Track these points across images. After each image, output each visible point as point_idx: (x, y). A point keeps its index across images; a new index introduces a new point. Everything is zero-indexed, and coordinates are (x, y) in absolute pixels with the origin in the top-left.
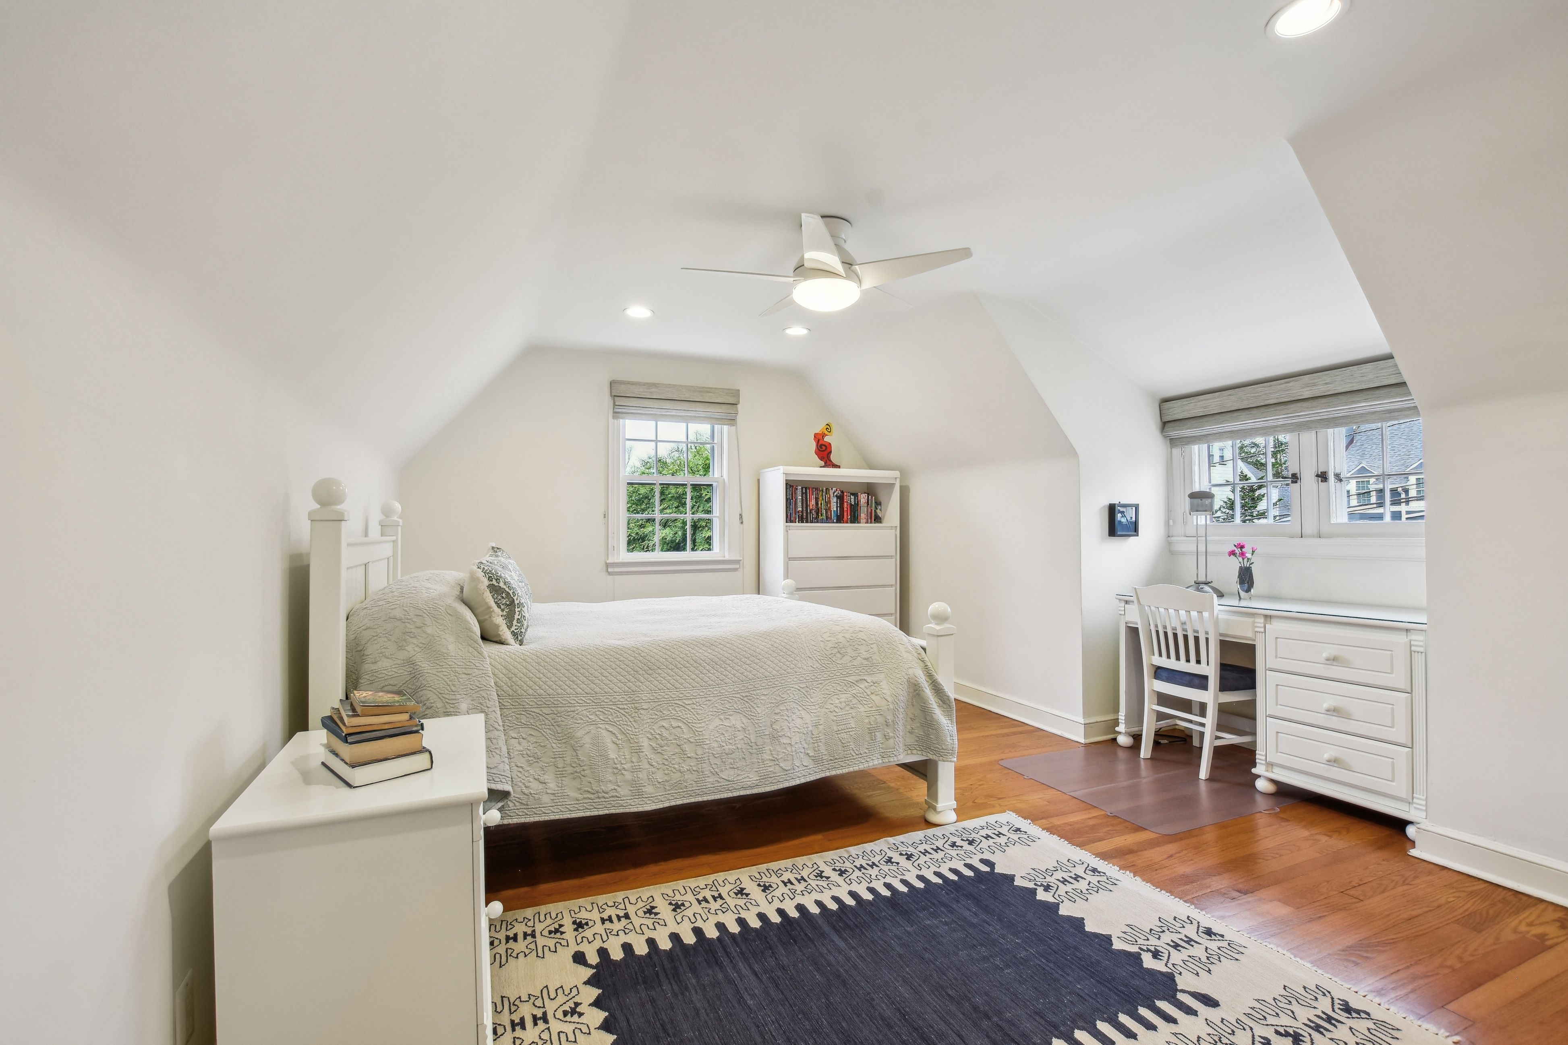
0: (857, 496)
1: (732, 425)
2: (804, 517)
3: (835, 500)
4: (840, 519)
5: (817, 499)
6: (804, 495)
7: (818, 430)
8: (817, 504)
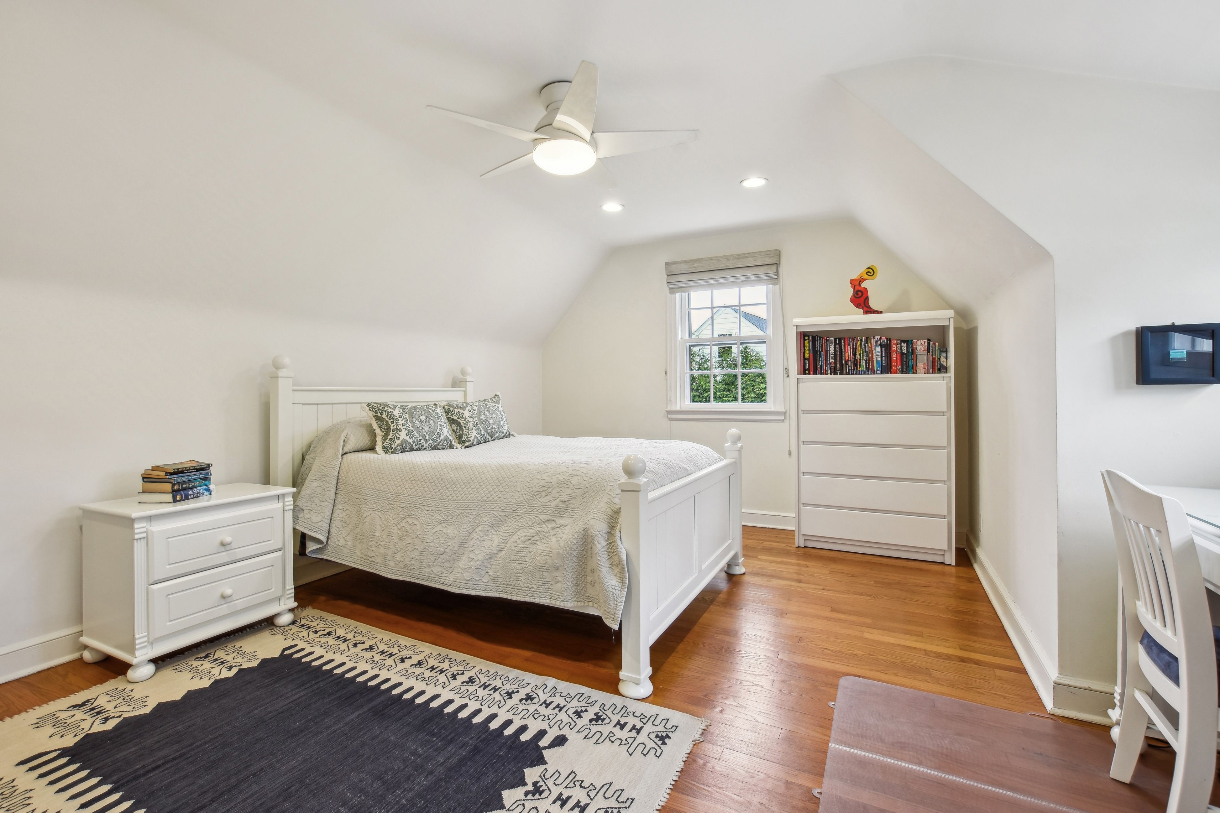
0: (912, 344)
1: (775, 284)
2: (838, 369)
3: (878, 349)
4: (887, 369)
5: (854, 349)
6: (837, 346)
7: (855, 276)
8: (855, 354)
